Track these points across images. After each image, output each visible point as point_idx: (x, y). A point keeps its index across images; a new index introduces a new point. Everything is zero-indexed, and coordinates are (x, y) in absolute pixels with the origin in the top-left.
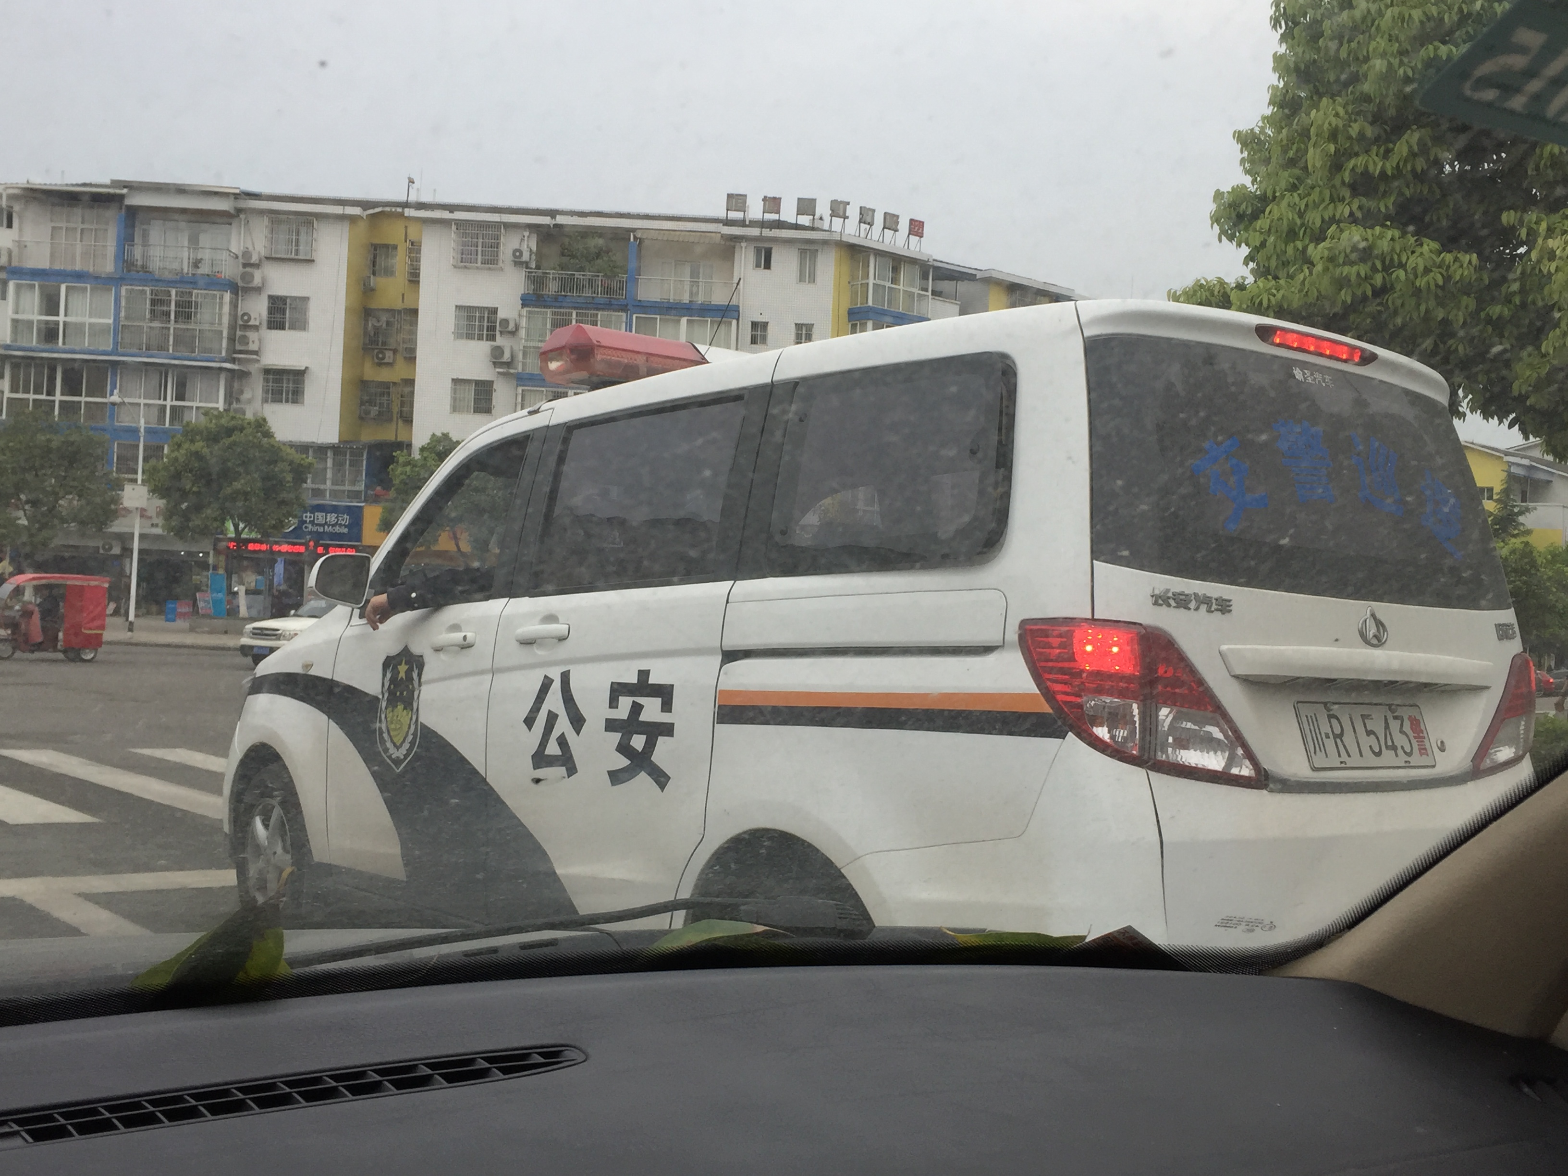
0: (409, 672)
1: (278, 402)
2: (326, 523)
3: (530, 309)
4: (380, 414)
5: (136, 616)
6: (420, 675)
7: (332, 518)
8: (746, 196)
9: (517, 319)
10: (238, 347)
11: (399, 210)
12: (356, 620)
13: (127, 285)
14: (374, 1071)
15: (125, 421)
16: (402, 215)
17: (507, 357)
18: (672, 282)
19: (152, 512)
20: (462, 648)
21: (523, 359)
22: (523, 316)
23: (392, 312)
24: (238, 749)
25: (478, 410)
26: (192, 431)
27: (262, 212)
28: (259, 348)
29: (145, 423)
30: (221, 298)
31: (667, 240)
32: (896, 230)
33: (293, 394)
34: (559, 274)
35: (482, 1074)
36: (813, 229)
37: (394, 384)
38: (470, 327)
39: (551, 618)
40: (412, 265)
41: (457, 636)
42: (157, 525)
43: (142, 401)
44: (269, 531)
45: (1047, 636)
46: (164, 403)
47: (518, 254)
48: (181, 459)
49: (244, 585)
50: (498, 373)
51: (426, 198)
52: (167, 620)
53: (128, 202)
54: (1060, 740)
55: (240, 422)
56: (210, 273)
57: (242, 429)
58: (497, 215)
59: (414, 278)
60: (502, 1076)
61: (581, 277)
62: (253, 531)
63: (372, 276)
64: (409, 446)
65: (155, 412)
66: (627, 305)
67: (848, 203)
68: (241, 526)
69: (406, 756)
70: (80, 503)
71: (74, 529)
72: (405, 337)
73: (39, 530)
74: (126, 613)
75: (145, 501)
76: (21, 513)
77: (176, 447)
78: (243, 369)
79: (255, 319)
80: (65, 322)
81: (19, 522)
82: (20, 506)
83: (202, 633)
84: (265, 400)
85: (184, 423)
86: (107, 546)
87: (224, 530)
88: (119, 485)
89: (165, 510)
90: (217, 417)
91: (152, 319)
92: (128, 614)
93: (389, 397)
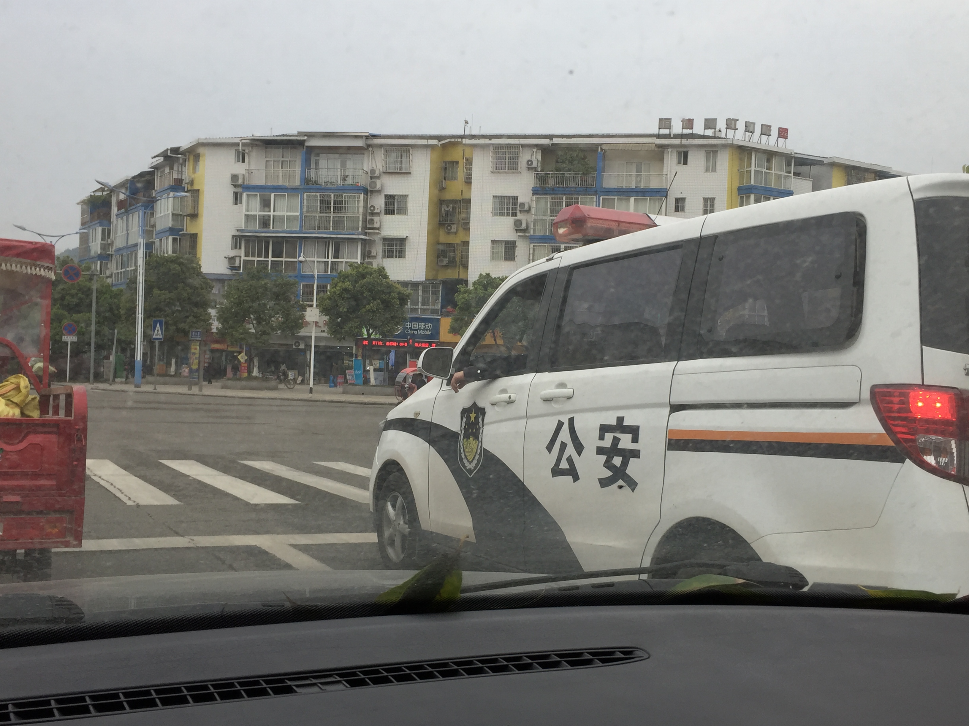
0: (476, 418)
1: (391, 257)
2: (419, 328)
3: (538, 196)
4: (449, 262)
5: (314, 384)
6: (483, 420)
7: (422, 325)
8: (671, 119)
9: (530, 202)
10: (368, 226)
11: (460, 140)
12: (445, 387)
13: (307, 192)
14: (527, 657)
15: (306, 272)
16: (461, 143)
17: (524, 226)
18: (624, 176)
19: (321, 324)
20: (508, 403)
21: (534, 227)
22: (534, 201)
23: (455, 202)
24: (378, 464)
25: (506, 259)
26: (343, 275)
27: (381, 146)
28: (380, 226)
29: (318, 273)
30: (359, 198)
31: (621, 150)
32: (769, 135)
33: (399, 253)
34: (555, 174)
35: (588, 662)
36: (714, 137)
37: (457, 244)
38: (502, 208)
39: (562, 385)
40: (467, 173)
41: (505, 396)
42: (324, 331)
43: (316, 259)
44: (386, 334)
45: (890, 396)
46: (328, 260)
47: (530, 163)
48: (338, 293)
49: (372, 366)
50: (519, 236)
51: (475, 132)
52: (331, 387)
53: (307, 144)
54: (900, 464)
55: (370, 270)
56: (353, 183)
57: (371, 274)
58: (517, 140)
59: (468, 181)
60: (601, 664)
61: (568, 175)
62: (378, 334)
63: (444, 180)
64: (466, 282)
65: (322, 266)
66: (596, 191)
67: (738, 120)
68: (371, 331)
69: (475, 468)
70: (283, 319)
71: (279, 334)
72: (463, 216)
73: (261, 335)
74: (308, 382)
75: (318, 317)
76: (251, 326)
77: (334, 285)
78: (371, 239)
79: (378, 209)
80: (273, 215)
81: (250, 331)
82: (251, 322)
83: (350, 394)
84: (384, 257)
85: (339, 271)
86: (297, 344)
87: (361, 334)
88: (303, 308)
89: (328, 322)
90: (357, 267)
91: (321, 212)
92: (309, 383)
93: (454, 252)
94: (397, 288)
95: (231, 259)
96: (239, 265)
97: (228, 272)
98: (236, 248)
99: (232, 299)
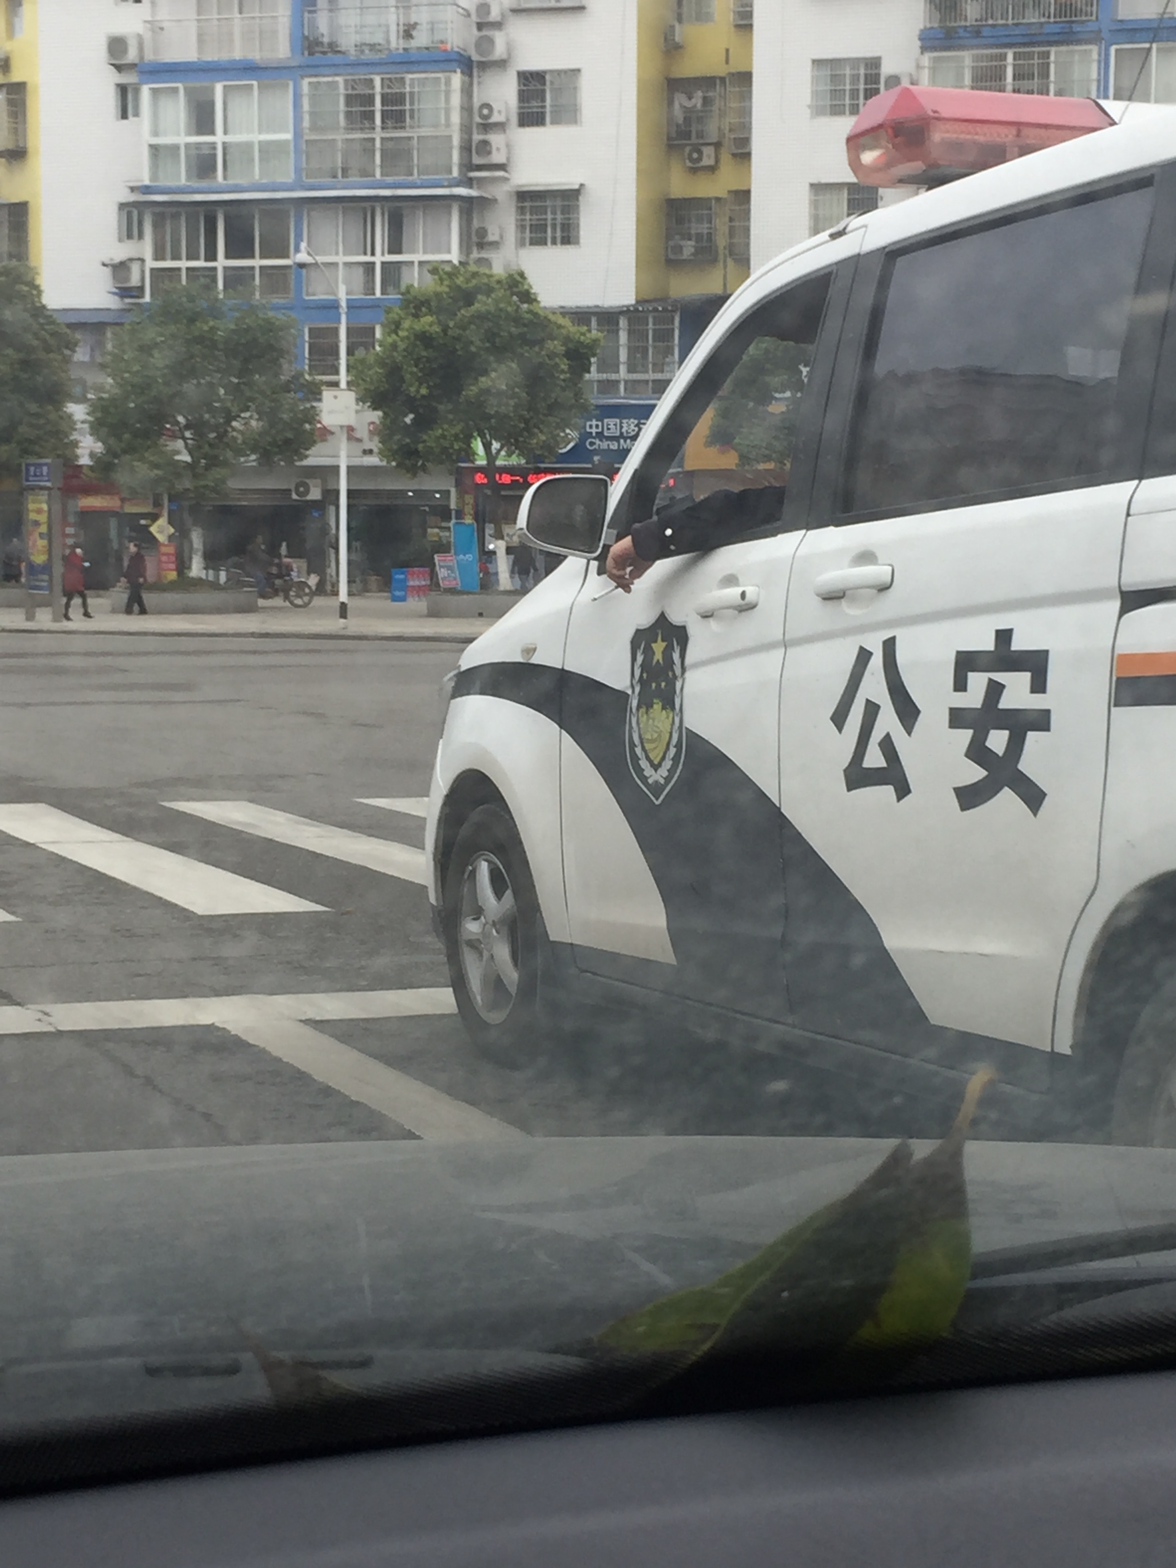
0: (667, 653)
1: (541, 244)
2: (622, 433)
3: (934, 54)
4: (698, 251)
5: (350, 594)
6: (683, 656)
7: (630, 426)
10: (477, 160)
12: (595, 578)
13: (311, 76)
15: (318, 293)
19: (362, 432)
20: (740, 611)
22: (922, 67)
23: (707, 82)
24: (442, 781)
26: (415, 299)
28: (508, 159)
29: (347, 294)
30: (448, 82)
33: (563, 230)
37: (718, 199)
38: (837, 94)
39: (866, 557)
41: (733, 593)
42: (370, 452)
43: (341, 259)
46: (372, 259)
48: (402, 346)
49: (502, 538)
52: (395, 599)
55: (486, 280)
56: (430, 45)
57: (489, 290)
59: (743, 24)
62: (514, 452)
63: (677, 24)
65: (359, 274)
68: (496, 445)
69: (668, 779)
70: (261, 423)
71: (254, 464)
72: (732, 121)
73: (207, 468)
74: (335, 589)
75: (353, 414)
76: (180, 444)
77: (393, 327)
78: (485, 195)
79: (499, 112)
80: (224, 143)
81: (177, 458)
82: (178, 434)
83: (447, 616)
84: (521, 243)
85: (403, 288)
86: (302, 489)
87: (470, 455)
88: (314, 392)
89: (381, 427)
90: (450, 275)
91: (349, 129)
92: (338, 591)
93: (711, 223)
94: (560, 327)
95: (120, 269)
96: (139, 284)
97: (112, 302)
98: (130, 236)
99: (126, 375)
